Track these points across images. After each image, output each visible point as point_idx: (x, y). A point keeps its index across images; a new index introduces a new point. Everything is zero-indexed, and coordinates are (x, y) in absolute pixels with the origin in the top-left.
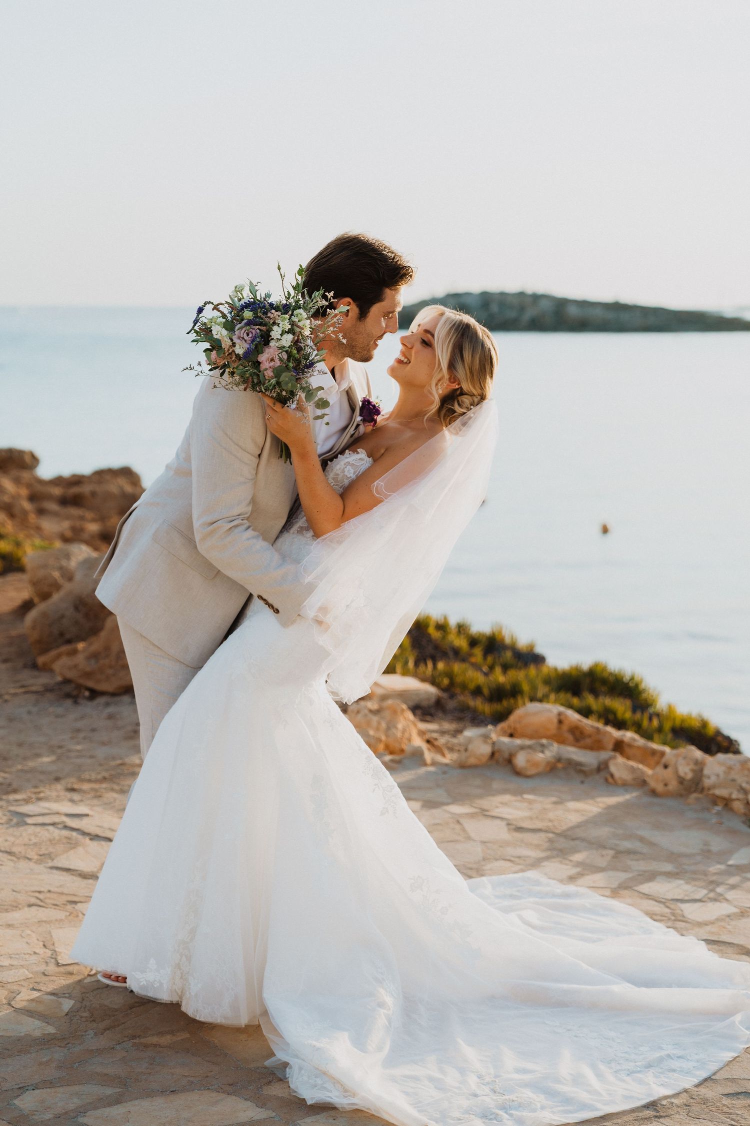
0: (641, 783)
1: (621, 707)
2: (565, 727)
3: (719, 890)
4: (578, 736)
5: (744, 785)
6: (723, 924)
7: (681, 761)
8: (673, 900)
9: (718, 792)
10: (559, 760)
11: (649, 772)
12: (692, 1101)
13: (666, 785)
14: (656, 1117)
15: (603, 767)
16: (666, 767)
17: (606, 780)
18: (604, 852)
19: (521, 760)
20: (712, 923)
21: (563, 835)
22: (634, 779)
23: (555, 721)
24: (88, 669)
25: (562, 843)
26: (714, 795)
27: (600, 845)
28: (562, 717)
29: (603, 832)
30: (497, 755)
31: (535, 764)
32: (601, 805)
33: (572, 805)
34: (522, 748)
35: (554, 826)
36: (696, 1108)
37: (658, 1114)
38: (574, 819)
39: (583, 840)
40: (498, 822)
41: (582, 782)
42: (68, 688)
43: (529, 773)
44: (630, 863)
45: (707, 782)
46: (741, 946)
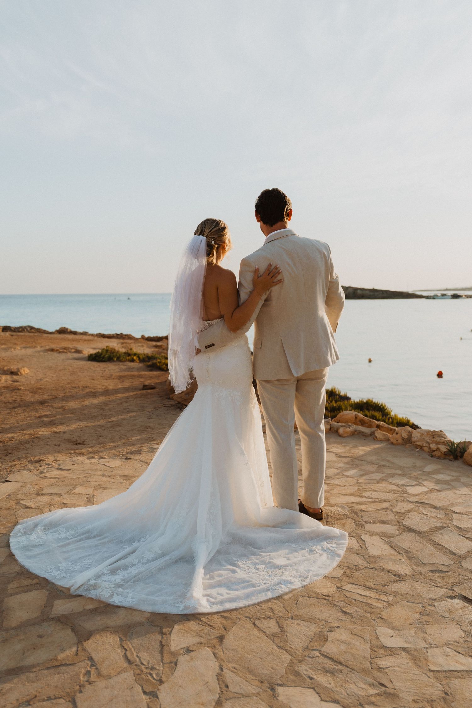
0: (388, 440)
1: (378, 414)
2: (358, 420)
3: (420, 481)
4: (362, 423)
5: (428, 441)
6: (423, 495)
7: (403, 431)
8: (402, 485)
9: (418, 443)
10: (356, 431)
11: (391, 436)
12: (416, 573)
13: (397, 441)
14: (400, 580)
15: (372, 434)
16: (397, 434)
17: (374, 439)
18: (374, 466)
19: (341, 431)
20: (419, 495)
21: (357, 458)
22: (385, 438)
23: (354, 417)
24: (185, 398)
25: (357, 462)
26: (416, 444)
27: (373, 463)
28: (357, 416)
29: (373, 458)
30: (332, 429)
31: (347, 433)
32: (372, 448)
33: (361, 448)
34: (342, 426)
35: (354, 456)
36: (417, 577)
37: (400, 579)
38: (361, 453)
39: (365, 461)
40: (332, 454)
41: (365, 439)
42: (179, 405)
43: (344, 436)
44: (384, 470)
45: (413, 440)
46: (432, 504)
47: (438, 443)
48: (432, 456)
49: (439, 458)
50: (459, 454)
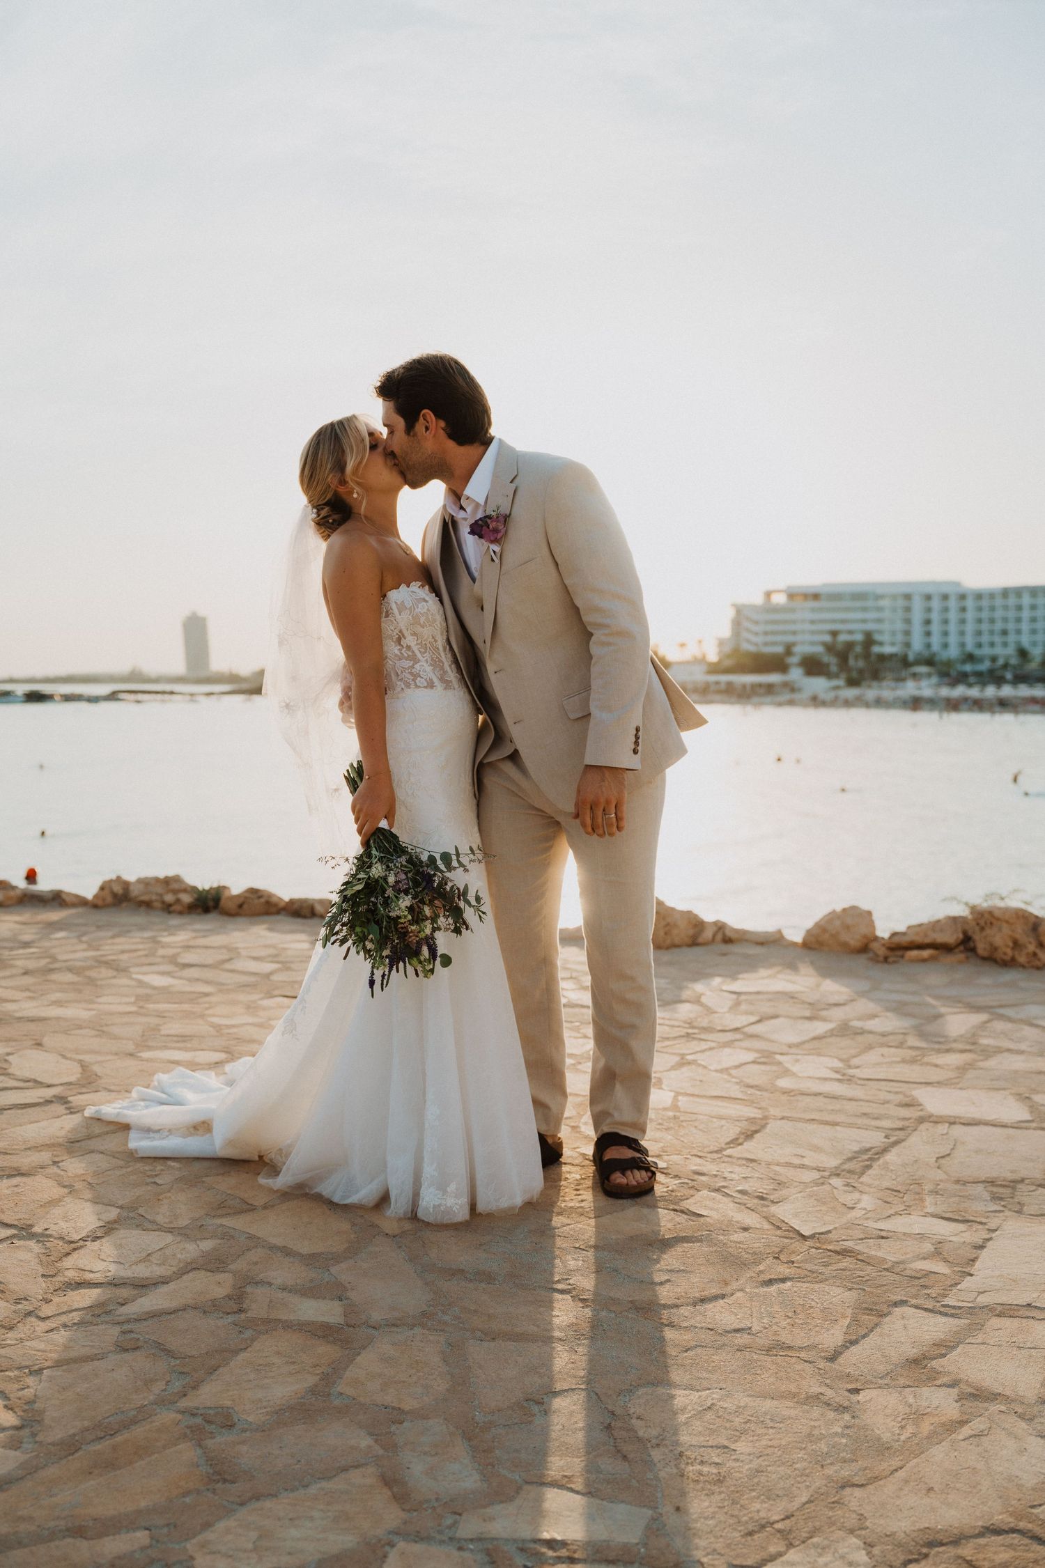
0: (85, 903)
5: (159, 892)
6: (186, 941)
7: (114, 884)
9: (141, 898)
12: (220, 990)
13: (104, 900)
17: (60, 904)
22: (80, 901)
37: (206, 995)
45: (133, 894)
47: (175, 892)
48: (170, 912)
49: (181, 913)
50: (211, 904)
